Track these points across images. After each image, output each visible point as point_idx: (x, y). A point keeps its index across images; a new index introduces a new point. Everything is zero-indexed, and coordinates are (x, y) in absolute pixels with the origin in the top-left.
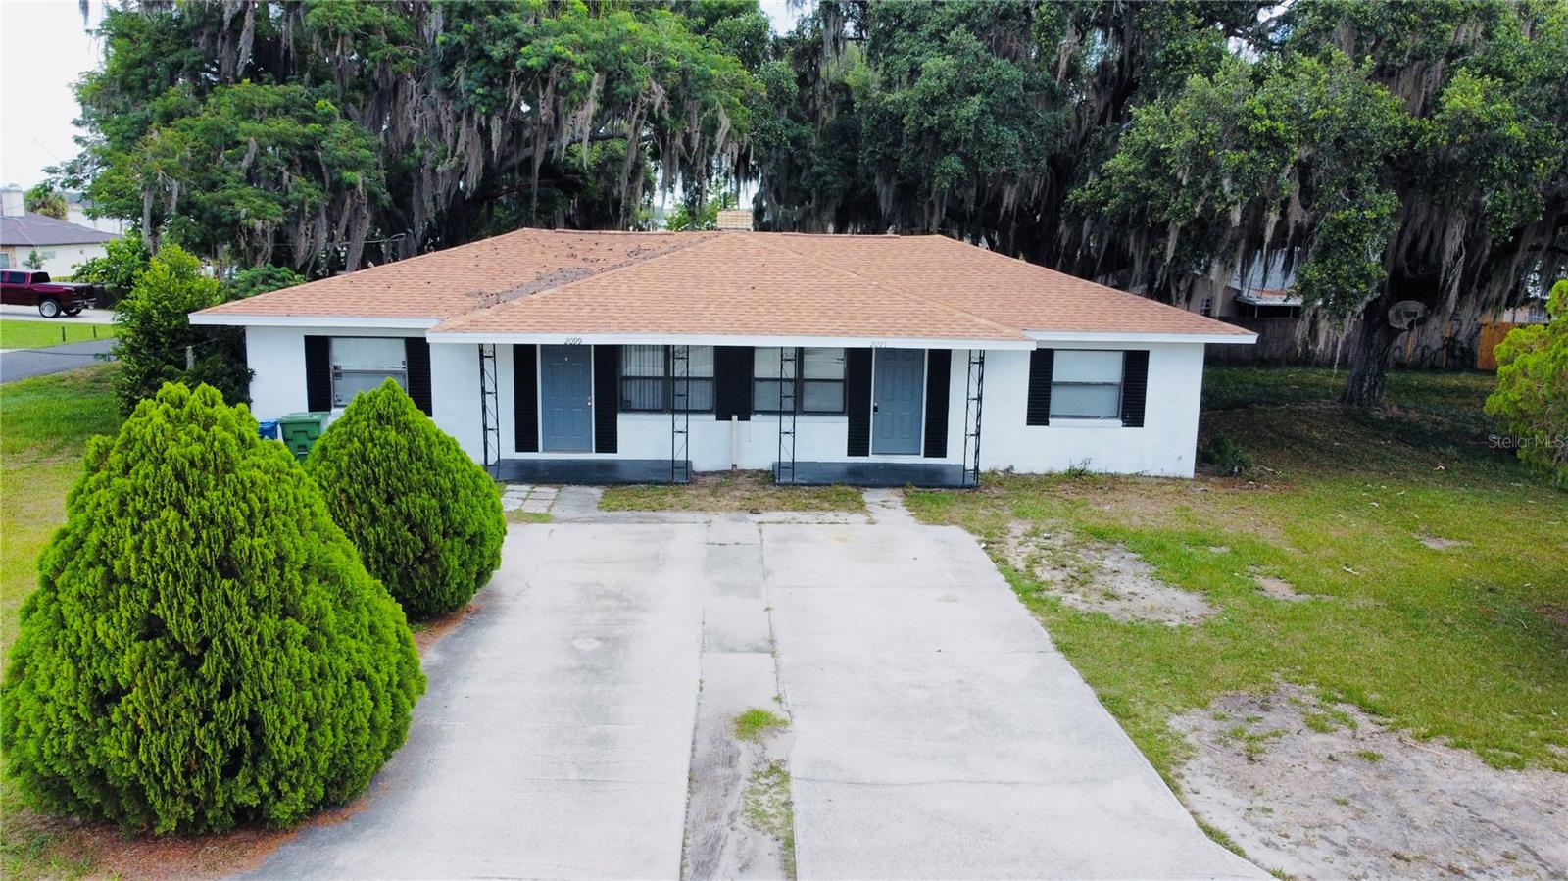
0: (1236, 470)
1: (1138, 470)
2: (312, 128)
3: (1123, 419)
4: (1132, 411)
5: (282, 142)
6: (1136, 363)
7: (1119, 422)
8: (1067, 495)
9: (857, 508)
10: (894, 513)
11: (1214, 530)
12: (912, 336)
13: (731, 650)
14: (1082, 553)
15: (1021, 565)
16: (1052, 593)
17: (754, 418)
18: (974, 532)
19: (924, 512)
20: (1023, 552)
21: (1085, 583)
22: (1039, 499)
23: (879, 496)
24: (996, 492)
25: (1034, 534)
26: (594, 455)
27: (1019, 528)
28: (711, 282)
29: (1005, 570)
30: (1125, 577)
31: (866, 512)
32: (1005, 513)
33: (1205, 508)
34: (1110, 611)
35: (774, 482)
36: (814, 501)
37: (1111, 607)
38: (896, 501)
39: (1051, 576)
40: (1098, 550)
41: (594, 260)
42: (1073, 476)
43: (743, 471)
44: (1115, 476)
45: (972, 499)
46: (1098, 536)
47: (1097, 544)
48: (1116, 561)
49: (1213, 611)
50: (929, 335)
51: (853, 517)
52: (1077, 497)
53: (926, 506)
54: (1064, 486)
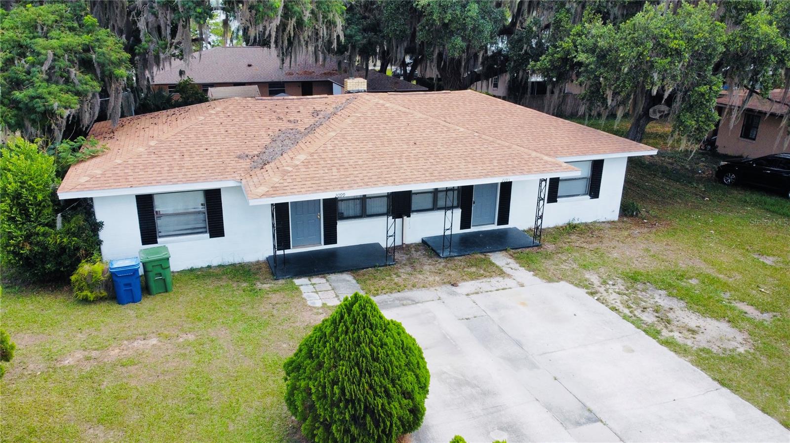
0: (635, 213)
1: (595, 220)
2: (86, 38)
3: (590, 195)
4: (594, 190)
5: (68, 49)
6: (597, 167)
7: (588, 197)
8: (584, 245)
9: (502, 273)
10: (522, 274)
11: (676, 265)
12: (522, 173)
13: (578, 424)
14: (640, 295)
15: (627, 311)
16: (665, 333)
17: (412, 215)
18: (577, 285)
19: (536, 271)
20: (614, 298)
21: (669, 322)
22: (577, 251)
23: (500, 259)
24: (550, 247)
25: (605, 283)
26: (323, 247)
27: (594, 279)
28: (390, 141)
29: (625, 317)
30: (679, 313)
31: (509, 276)
32: (575, 266)
33: (654, 248)
34: (704, 345)
35: (438, 255)
36: (473, 269)
37: (701, 341)
38: (513, 263)
39: (649, 318)
40: (643, 290)
41: (296, 122)
42: (572, 228)
43: (408, 246)
44: (586, 224)
45: (548, 256)
46: (633, 278)
47: (640, 286)
48: (661, 299)
49: (746, 335)
50: (530, 172)
51: (508, 282)
52: (592, 247)
53: (533, 266)
54: (574, 237)
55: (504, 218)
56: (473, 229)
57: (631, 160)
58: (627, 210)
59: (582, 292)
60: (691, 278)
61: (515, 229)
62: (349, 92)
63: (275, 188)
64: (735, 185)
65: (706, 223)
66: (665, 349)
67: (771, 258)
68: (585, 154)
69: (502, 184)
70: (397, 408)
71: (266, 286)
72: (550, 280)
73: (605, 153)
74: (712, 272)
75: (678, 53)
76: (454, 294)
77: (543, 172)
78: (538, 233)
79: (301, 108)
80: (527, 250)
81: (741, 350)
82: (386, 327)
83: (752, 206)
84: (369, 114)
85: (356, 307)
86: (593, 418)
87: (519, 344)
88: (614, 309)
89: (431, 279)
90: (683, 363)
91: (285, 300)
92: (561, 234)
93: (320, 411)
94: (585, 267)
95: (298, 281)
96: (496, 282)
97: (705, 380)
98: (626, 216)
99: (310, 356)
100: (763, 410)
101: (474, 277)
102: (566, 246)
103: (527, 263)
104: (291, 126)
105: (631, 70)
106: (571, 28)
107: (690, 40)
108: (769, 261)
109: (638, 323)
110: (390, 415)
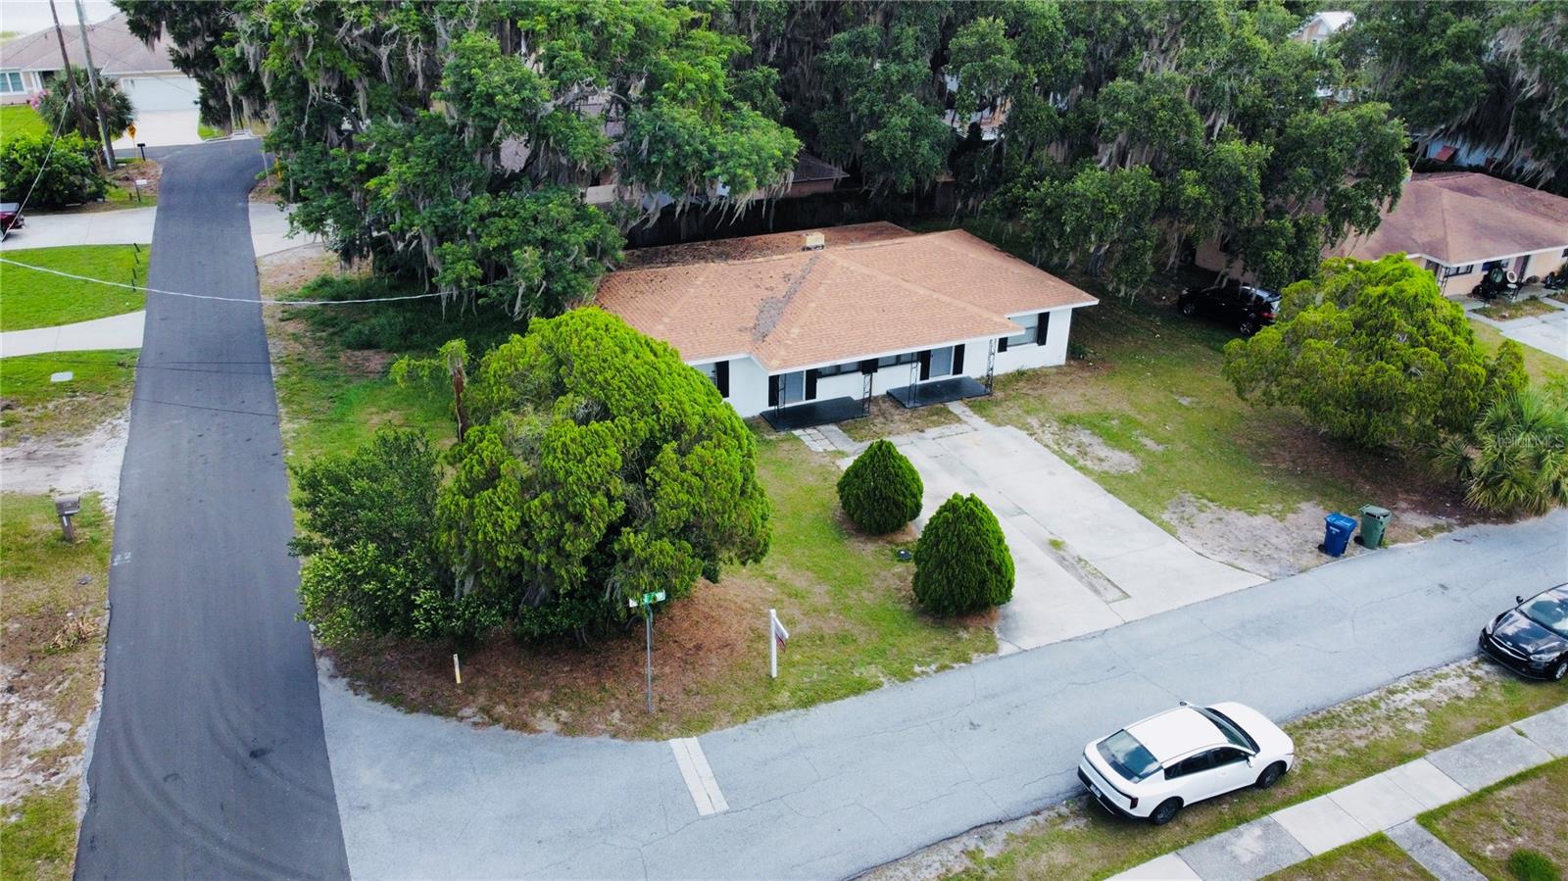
0: (1081, 357)
1: (1042, 365)
3: (1037, 342)
4: (1041, 338)
6: (1044, 319)
7: (1036, 344)
8: (1029, 392)
9: (959, 420)
10: (976, 420)
11: (1105, 408)
12: (975, 336)
13: (1012, 516)
14: (1069, 434)
15: (1056, 447)
16: (1081, 462)
17: (879, 370)
18: (1020, 428)
19: (988, 418)
20: (1048, 438)
21: (1086, 454)
22: (1023, 398)
23: (956, 407)
24: (999, 394)
25: (1043, 425)
26: (805, 402)
27: (1034, 422)
28: (861, 309)
29: (1054, 452)
30: (1096, 447)
31: (965, 422)
32: (1020, 412)
33: (1091, 393)
34: (1106, 468)
35: (904, 406)
36: (935, 418)
37: (1105, 466)
38: (969, 411)
39: (1071, 452)
40: (1073, 431)
41: (772, 289)
42: (1020, 375)
43: (876, 398)
44: (1034, 370)
45: (997, 404)
46: (1066, 421)
47: (1070, 427)
48: (1085, 437)
49: (1139, 461)
50: (982, 334)
51: (964, 427)
52: (1036, 393)
53: (984, 413)
54: (1021, 384)
55: (958, 369)
56: (931, 380)
57: (1075, 311)
58: (1074, 351)
59: (1023, 434)
60: (1113, 419)
61: (969, 378)
62: (809, 249)
63: (785, 361)
64: (1193, 316)
65: (1148, 364)
66: (1077, 472)
67: (1189, 399)
68: (1030, 309)
69: (957, 347)
70: (909, 502)
71: (773, 437)
72: (999, 425)
73: (1049, 306)
74: (1133, 413)
75: (1114, 216)
76: (923, 438)
77: (993, 333)
78: (989, 381)
79: (772, 273)
80: (979, 398)
81: (1131, 472)
82: (901, 458)
83: (1199, 343)
84: (838, 280)
85: (883, 447)
86: (1022, 512)
87: (975, 473)
88: (1046, 446)
89: (902, 427)
90: (1089, 480)
91: (795, 447)
92: (1010, 382)
93: (866, 506)
94: (1028, 412)
95: (797, 432)
96: (955, 427)
97: (1098, 489)
98: (1073, 358)
99: (857, 476)
100: (1129, 505)
101: (938, 424)
102: (1014, 394)
103: (979, 409)
104: (770, 293)
105: (1072, 230)
106: (1022, 168)
107: (1123, 203)
108: (1185, 401)
109: (1062, 456)
110: (906, 506)
